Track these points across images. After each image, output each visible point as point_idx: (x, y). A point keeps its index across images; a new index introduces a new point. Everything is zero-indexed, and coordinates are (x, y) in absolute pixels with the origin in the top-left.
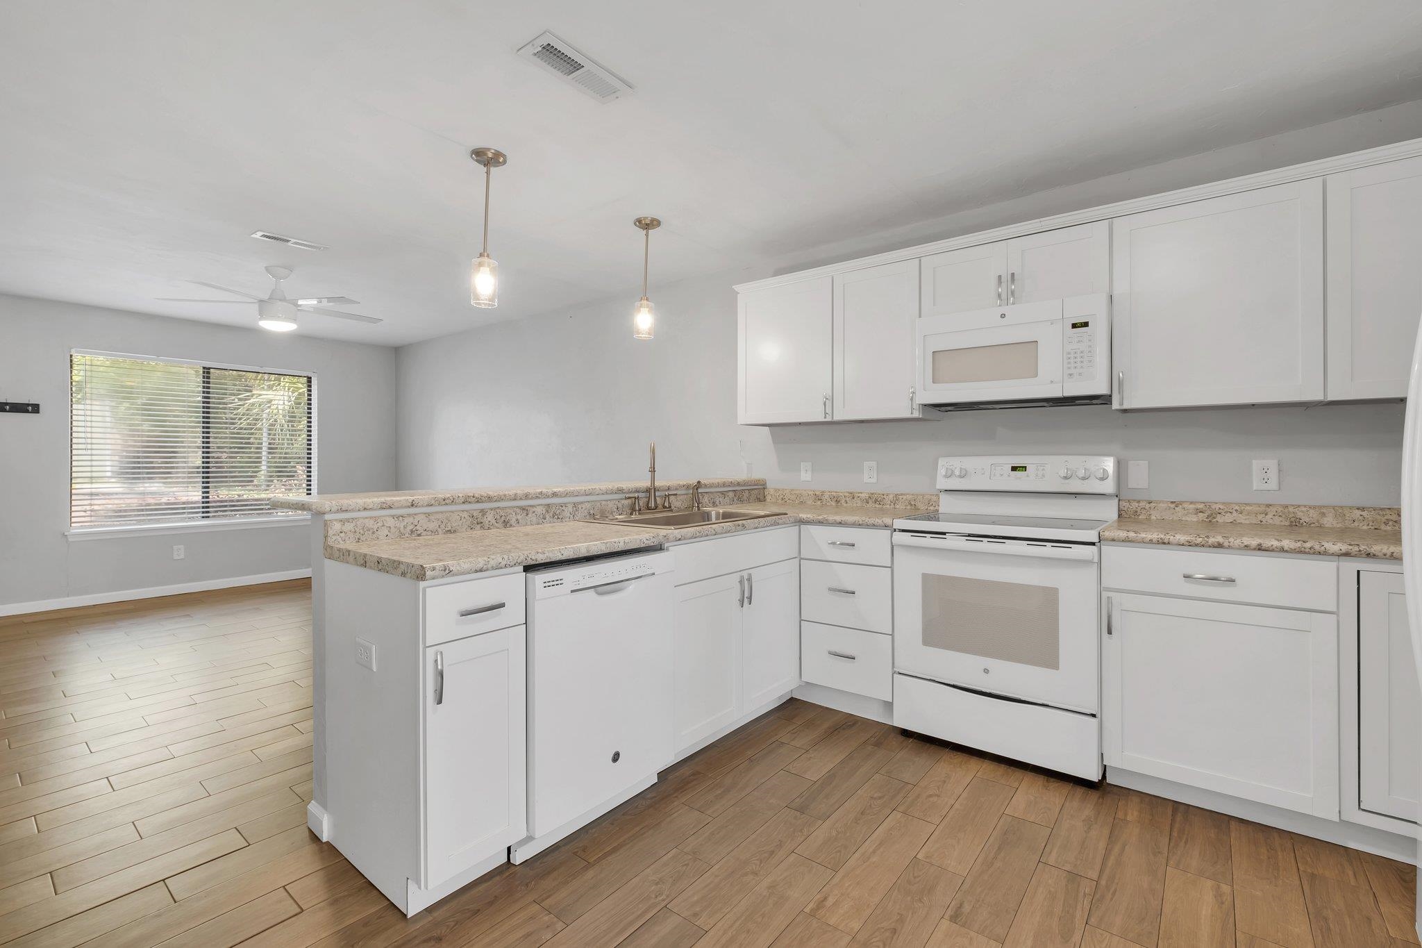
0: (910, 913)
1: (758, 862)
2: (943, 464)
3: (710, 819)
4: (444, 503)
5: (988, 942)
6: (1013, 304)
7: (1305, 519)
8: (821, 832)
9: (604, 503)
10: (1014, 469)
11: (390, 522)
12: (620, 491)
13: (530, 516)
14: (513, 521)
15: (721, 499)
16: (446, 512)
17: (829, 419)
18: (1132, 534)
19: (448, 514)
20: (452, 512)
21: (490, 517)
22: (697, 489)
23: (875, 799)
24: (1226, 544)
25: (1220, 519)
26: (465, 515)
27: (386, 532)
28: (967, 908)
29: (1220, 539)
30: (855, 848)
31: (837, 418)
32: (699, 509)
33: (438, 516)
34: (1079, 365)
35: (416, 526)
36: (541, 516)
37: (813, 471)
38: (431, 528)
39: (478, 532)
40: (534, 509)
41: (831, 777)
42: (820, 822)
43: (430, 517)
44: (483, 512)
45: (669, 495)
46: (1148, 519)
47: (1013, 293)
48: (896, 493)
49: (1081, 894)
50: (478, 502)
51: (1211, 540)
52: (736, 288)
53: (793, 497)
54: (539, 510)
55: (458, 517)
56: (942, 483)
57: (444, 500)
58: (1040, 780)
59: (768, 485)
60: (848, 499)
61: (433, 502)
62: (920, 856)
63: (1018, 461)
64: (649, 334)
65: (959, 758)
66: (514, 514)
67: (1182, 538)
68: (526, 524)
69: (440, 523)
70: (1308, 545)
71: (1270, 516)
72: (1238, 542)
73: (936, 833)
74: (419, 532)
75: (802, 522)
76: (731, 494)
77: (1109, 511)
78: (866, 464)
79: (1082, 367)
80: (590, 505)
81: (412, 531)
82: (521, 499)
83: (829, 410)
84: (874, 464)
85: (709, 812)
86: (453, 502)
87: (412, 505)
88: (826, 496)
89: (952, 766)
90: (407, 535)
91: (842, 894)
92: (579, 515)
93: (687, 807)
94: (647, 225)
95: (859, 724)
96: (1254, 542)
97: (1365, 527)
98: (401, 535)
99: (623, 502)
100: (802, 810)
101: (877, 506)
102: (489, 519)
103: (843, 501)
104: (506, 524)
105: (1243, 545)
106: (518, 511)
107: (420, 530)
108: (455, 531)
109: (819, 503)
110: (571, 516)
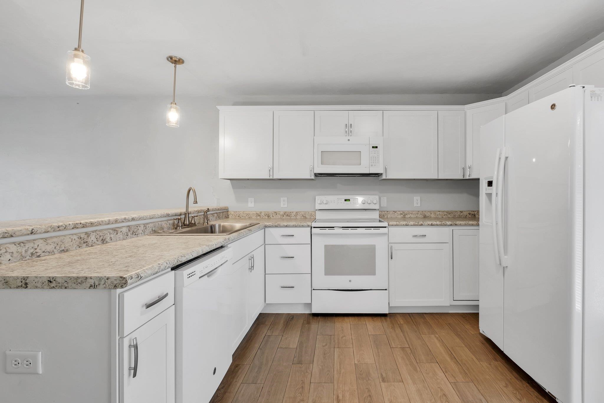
0: (370, 386)
1: (300, 395)
2: (318, 199)
3: (262, 385)
4: (58, 229)
5: (399, 384)
6: (351, 136)
7: (427, 215)
8: (316, 368)
9: (160, 223)
10: (346, 200)
11: (13, 248)
12: (168, 215)
13: (119, 234)
14: (108, 239)
15: (212, 218)
16: (59, 236)
17: (271, 178)
18: (398, 223)
19: (62, 238)
20: (65, 236)
21: (93, 238)
22: (207, 213)
23: (324, 346)
24: (424, 224)
25: (407, 216)
26: (75, 237)
27: (8, 256)
28: (384, 375)
29: (422, 223)
30: (333, 370)
31: (275, 177)
32: (208, 224)
33: (55, 240)
34: (374, 162)
35: (36, 249)
36: (126, 234)
37: (255, 202)
38: (48, 250)
39: (85, 249)
40: (121, 230)
41: (301, 344)
42: (311, 365)
43: (48, 241)
44: (88, 234)
45: (194, 216)
46: (387, 218)
47: (351, 132)
48: (297, 211)
49: (409, 354)
50: (83, 227)
51: (420, 223)
52: (219, 107)
53: (245, 215)
54: (125, 230)
55: (70, 240)
56: (318, 207)
57: (59, 227)
58: (370, 319)
59: (230, 210)
60: (273, 215)
61: (49, 229)
62: (356, 362)
63: (347, 197)
64: (176, 124)
65: (340, 319)
66: (109, 234)
67: (412, 223)
68: (116, 241)
69: (56, 245)
70: (443, 223)
71: (419, 214)
72: (426, 224)
73: (355, 351)
74: (38, 254)
75: (266, 227)
76: (216, 215)
77: (376, 215)
78: (282, 199)
79: (375, 163)
80: (153, 224)
81: (32, 254)
82: (112, 223)
83: (271, 174)
84: (286, 199)
85: (259, 382)
86: (65, 228)
87: (32, 233)
88: (263, 214)
89: (340, 323)
90: (28, 257)
91: (343, 391)
92: (147, 232)
93: (246, 384)
94: (176, 61)
95: (295, 316)
96: (430, 223)
97: (440, 217)
98: (23, 258)
99: (169, 222)
100: (300, 362)
101: (288, 217)
102: (92, 239)
103: (272, 216)
104: (104, 241)
105: (428, 224)
106: (111, 231)
107: (40, 252)
108: (67, 251)
109: (259, 217)
110: (143, 232)
